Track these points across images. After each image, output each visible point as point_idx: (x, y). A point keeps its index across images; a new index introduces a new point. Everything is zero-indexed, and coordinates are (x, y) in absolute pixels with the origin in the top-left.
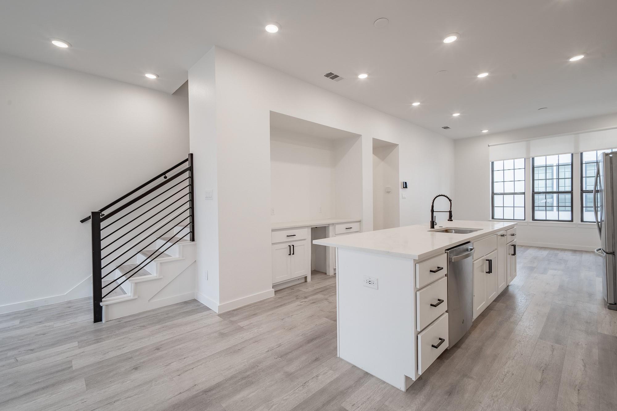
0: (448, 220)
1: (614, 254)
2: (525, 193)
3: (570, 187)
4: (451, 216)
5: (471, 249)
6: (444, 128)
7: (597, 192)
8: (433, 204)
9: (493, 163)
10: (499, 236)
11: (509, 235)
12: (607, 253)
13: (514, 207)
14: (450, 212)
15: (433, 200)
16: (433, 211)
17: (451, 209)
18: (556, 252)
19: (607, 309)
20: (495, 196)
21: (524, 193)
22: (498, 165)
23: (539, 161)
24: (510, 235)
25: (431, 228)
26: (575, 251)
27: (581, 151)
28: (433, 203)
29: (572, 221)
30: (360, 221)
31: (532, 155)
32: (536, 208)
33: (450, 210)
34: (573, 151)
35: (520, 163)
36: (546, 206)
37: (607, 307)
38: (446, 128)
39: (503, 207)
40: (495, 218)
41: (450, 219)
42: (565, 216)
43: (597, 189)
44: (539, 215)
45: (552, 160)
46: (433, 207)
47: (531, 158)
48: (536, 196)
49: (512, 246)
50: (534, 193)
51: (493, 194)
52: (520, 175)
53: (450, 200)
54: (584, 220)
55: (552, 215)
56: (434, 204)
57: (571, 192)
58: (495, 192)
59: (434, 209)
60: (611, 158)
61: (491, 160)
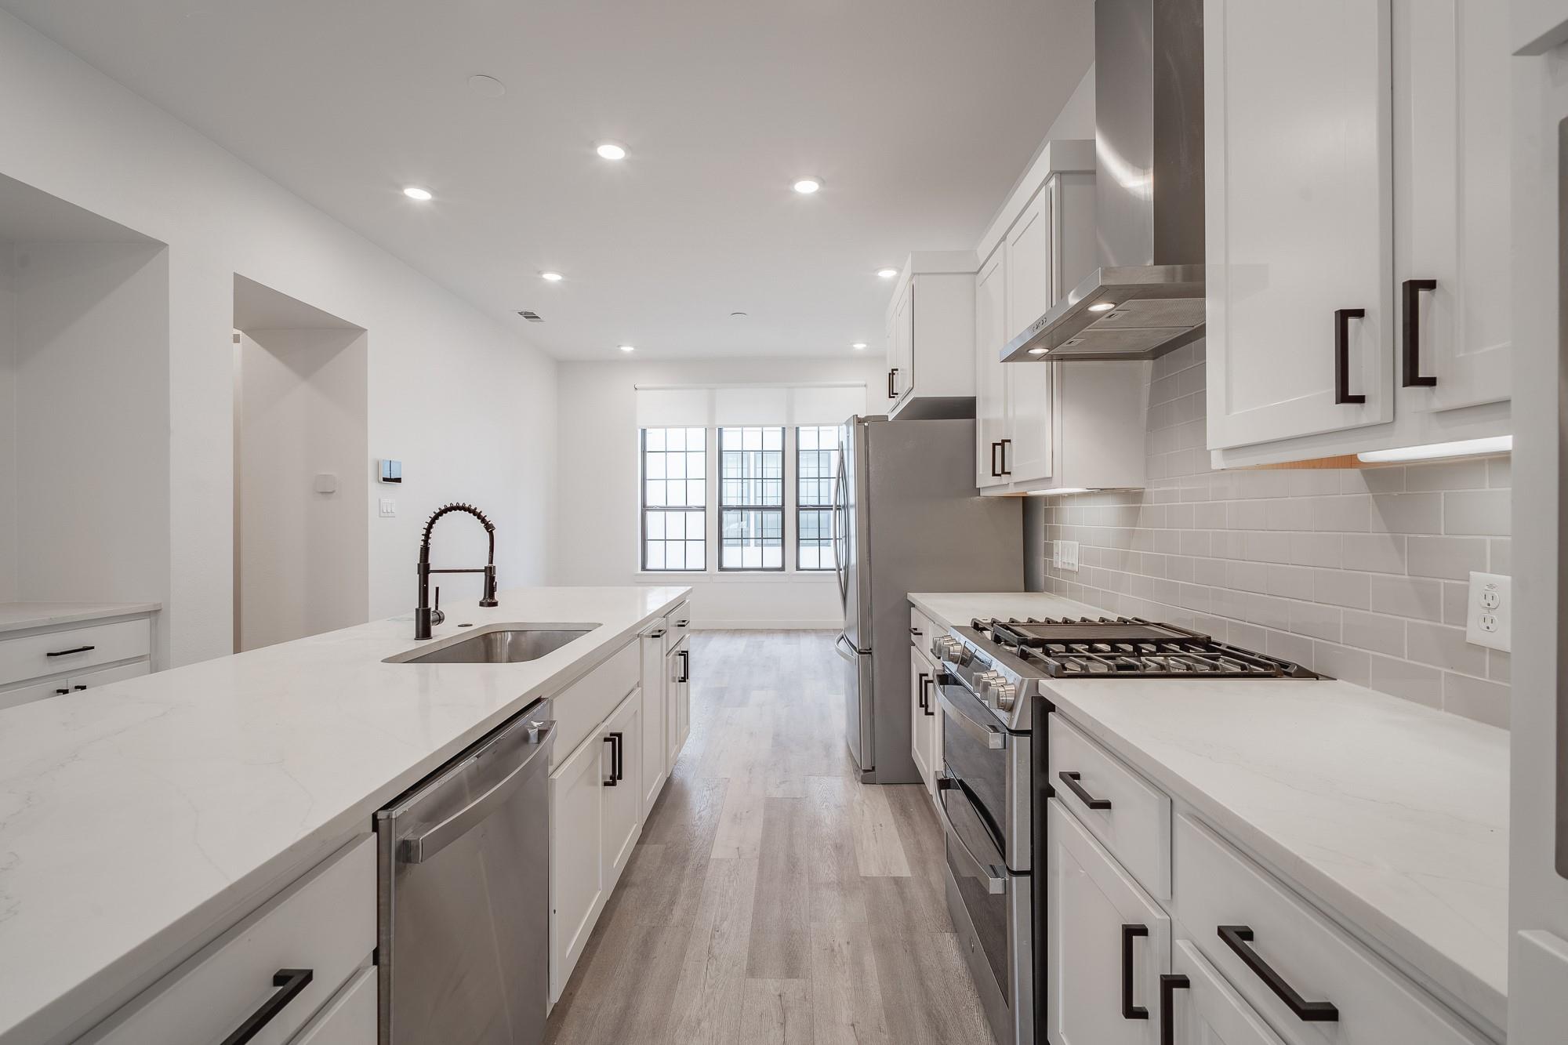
0: (482, 604)
1: (870, 653)
2: (705, 507)
3: (780, 499)
4: (490, 588)
5: (542, 733)
6: (526, 317)
7: (839, 509)
8: (426, 541)
9: (644, 431)
10: (646, 636)
11: (672, 626)
12: (860, 653)
13: (685, 540)
14: (490, 573)
15: (426, 526)
16: (425, 570)
17: (491, 561)
18: (761, 638)
19: (860, 784)
20: (649, 514)
21: (704, 509)
22: (655, 440)
23: (731, 440)
24: (675, 626)
25: (418, 638)
26: (787, 632)
27: (797, 423)
28: (427, 536)
29: (783, 569)
30: (157, 612)
31: (719, 423)
32: (725, 541)
33: (487, 565)
34: (784, 423)
35: (697, 437)
36: (742, 538)
37: (859, 778)
38: (530, 316)
39: (665, 540)
40: (649, 566)
41: (489, 599)
42: (773, 557)
43: (838, 504)
44: (732, 557)
45: (752, 440)
46: (425, 551)
47: (717, 430)
48: (726, 515)
49: (680, 655)
50: (722, 509)
51: (645, 508)
52: (697, 465)
53: (489, 528)
54: (801, 567)
55: (752, 556)
56: (430, 541)
57: (782, 508)
58: (649, 504)
59: (430, 561)
60: (866, 428)
61: (641, 423)
